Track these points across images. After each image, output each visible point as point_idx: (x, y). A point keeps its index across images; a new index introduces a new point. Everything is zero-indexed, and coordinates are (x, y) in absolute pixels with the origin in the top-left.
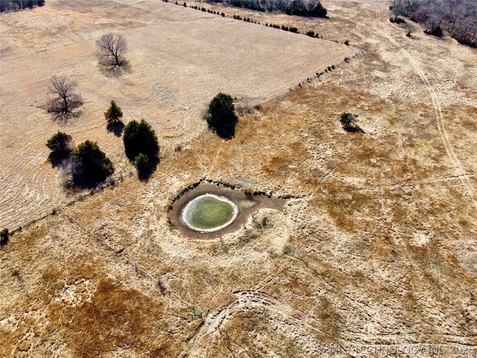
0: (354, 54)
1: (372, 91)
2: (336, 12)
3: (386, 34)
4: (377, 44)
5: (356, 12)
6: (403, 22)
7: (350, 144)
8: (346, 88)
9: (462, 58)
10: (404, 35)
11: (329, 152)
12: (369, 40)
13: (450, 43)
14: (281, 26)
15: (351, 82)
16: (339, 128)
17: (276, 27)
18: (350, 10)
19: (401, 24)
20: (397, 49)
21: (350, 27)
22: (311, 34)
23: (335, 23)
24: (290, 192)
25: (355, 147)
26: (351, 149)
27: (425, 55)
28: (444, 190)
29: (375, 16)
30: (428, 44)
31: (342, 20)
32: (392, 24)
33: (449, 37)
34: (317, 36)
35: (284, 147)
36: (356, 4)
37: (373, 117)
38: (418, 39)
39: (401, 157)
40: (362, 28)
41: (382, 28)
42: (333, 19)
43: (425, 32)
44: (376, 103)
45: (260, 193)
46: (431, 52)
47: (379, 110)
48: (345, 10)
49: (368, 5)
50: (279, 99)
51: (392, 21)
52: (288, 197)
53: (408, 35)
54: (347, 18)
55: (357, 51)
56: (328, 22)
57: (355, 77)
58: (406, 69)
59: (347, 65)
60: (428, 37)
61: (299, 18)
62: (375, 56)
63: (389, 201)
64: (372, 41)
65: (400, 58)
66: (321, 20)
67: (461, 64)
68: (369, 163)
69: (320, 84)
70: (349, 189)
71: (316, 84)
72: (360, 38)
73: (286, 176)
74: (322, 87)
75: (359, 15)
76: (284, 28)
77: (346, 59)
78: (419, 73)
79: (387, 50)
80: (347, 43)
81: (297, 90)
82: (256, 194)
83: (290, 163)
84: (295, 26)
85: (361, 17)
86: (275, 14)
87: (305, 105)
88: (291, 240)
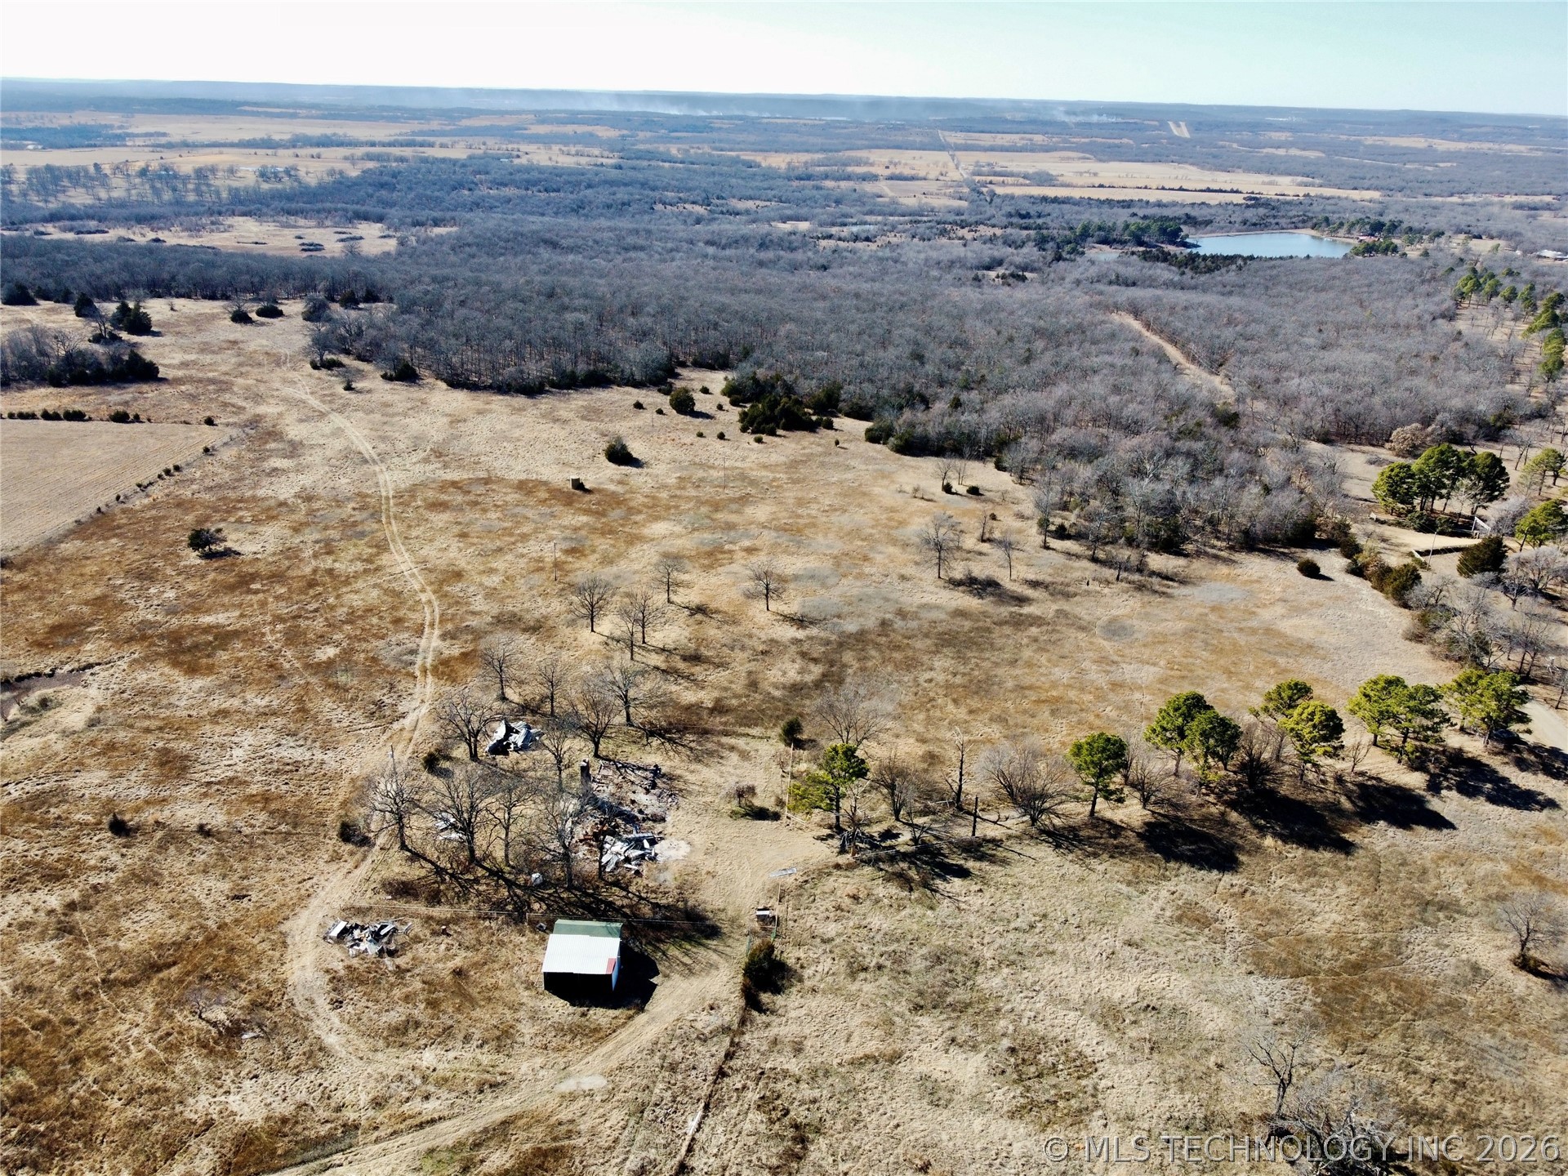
0: (226, 439)
1: (261, 493)
2: (184, 365)
3: (301, 393)
4: (280, 415)
5: (233, 360)
6: (340, 365)
7: (212, 576)
8: (207, 496)
9: (448, 411)
10: (340, 389)
11: (171, 594)
12: (262, 409)
13: (433, 389)
14: (39, 414)
15: (219, 486)
16: (193, 558)
17: (23, 416)
18: (218, 358)
19: (336, 370)
20: (322, 415)
21: (221, 390)
22: (121, 418)
23: (183, 388)
24: (91, 660)
25: (221, 577)
26: (214, 581)
27: (377, 417)
28: (375, 593)
29: (278, 361)
30: (388, 398)
31: (200, 381)
32: (316, 372)
33: (431, 380)
34: (137, 419)
35: (73, 608)
36: (235, 343)
37: (259, 529)
38: (369, 391)
39: (308, 570)
40: (247, 388)
41: (293, 383)
42: (178, 381)
43: (384, 377)
44: (269, 509)
45: (29, 676)
46: (390, 410)
47: (273, 518)
48: (207, 358)
49: (264, 342)
50: (51, 543)
51: (315, 367)
52: (90, 666)
53: (349, 388)
54: (211, 375)
55: (234, 432)
56: (164, 388)
57: (227, 476)
58: (338, 444)
59: (210, 459)
60: (388, 386)
61: (87, 390)
62: (274, 434)
63: (279, 627)
64: (268, 409)
65: (327, 430)
66: (145, 387)
67: (445, 420)
68: (250, 591)
69: (146, 501)
70: (207, 629)
71: (139, 502)
72: (242, 409)
73: (81, 643)
74: (154, 505)
75: (241, 365)
76: (47, 416)
77: (206, 450)
78: (361, 449)
79: (301, 421)
80: (210, 422)
81: (93, 520)
82: (20, 679)
83: (91, 624)
84: (78, 407)
85: (243, 370)
86: (19, 390)
87: (114, 541)
88: (100, 709)
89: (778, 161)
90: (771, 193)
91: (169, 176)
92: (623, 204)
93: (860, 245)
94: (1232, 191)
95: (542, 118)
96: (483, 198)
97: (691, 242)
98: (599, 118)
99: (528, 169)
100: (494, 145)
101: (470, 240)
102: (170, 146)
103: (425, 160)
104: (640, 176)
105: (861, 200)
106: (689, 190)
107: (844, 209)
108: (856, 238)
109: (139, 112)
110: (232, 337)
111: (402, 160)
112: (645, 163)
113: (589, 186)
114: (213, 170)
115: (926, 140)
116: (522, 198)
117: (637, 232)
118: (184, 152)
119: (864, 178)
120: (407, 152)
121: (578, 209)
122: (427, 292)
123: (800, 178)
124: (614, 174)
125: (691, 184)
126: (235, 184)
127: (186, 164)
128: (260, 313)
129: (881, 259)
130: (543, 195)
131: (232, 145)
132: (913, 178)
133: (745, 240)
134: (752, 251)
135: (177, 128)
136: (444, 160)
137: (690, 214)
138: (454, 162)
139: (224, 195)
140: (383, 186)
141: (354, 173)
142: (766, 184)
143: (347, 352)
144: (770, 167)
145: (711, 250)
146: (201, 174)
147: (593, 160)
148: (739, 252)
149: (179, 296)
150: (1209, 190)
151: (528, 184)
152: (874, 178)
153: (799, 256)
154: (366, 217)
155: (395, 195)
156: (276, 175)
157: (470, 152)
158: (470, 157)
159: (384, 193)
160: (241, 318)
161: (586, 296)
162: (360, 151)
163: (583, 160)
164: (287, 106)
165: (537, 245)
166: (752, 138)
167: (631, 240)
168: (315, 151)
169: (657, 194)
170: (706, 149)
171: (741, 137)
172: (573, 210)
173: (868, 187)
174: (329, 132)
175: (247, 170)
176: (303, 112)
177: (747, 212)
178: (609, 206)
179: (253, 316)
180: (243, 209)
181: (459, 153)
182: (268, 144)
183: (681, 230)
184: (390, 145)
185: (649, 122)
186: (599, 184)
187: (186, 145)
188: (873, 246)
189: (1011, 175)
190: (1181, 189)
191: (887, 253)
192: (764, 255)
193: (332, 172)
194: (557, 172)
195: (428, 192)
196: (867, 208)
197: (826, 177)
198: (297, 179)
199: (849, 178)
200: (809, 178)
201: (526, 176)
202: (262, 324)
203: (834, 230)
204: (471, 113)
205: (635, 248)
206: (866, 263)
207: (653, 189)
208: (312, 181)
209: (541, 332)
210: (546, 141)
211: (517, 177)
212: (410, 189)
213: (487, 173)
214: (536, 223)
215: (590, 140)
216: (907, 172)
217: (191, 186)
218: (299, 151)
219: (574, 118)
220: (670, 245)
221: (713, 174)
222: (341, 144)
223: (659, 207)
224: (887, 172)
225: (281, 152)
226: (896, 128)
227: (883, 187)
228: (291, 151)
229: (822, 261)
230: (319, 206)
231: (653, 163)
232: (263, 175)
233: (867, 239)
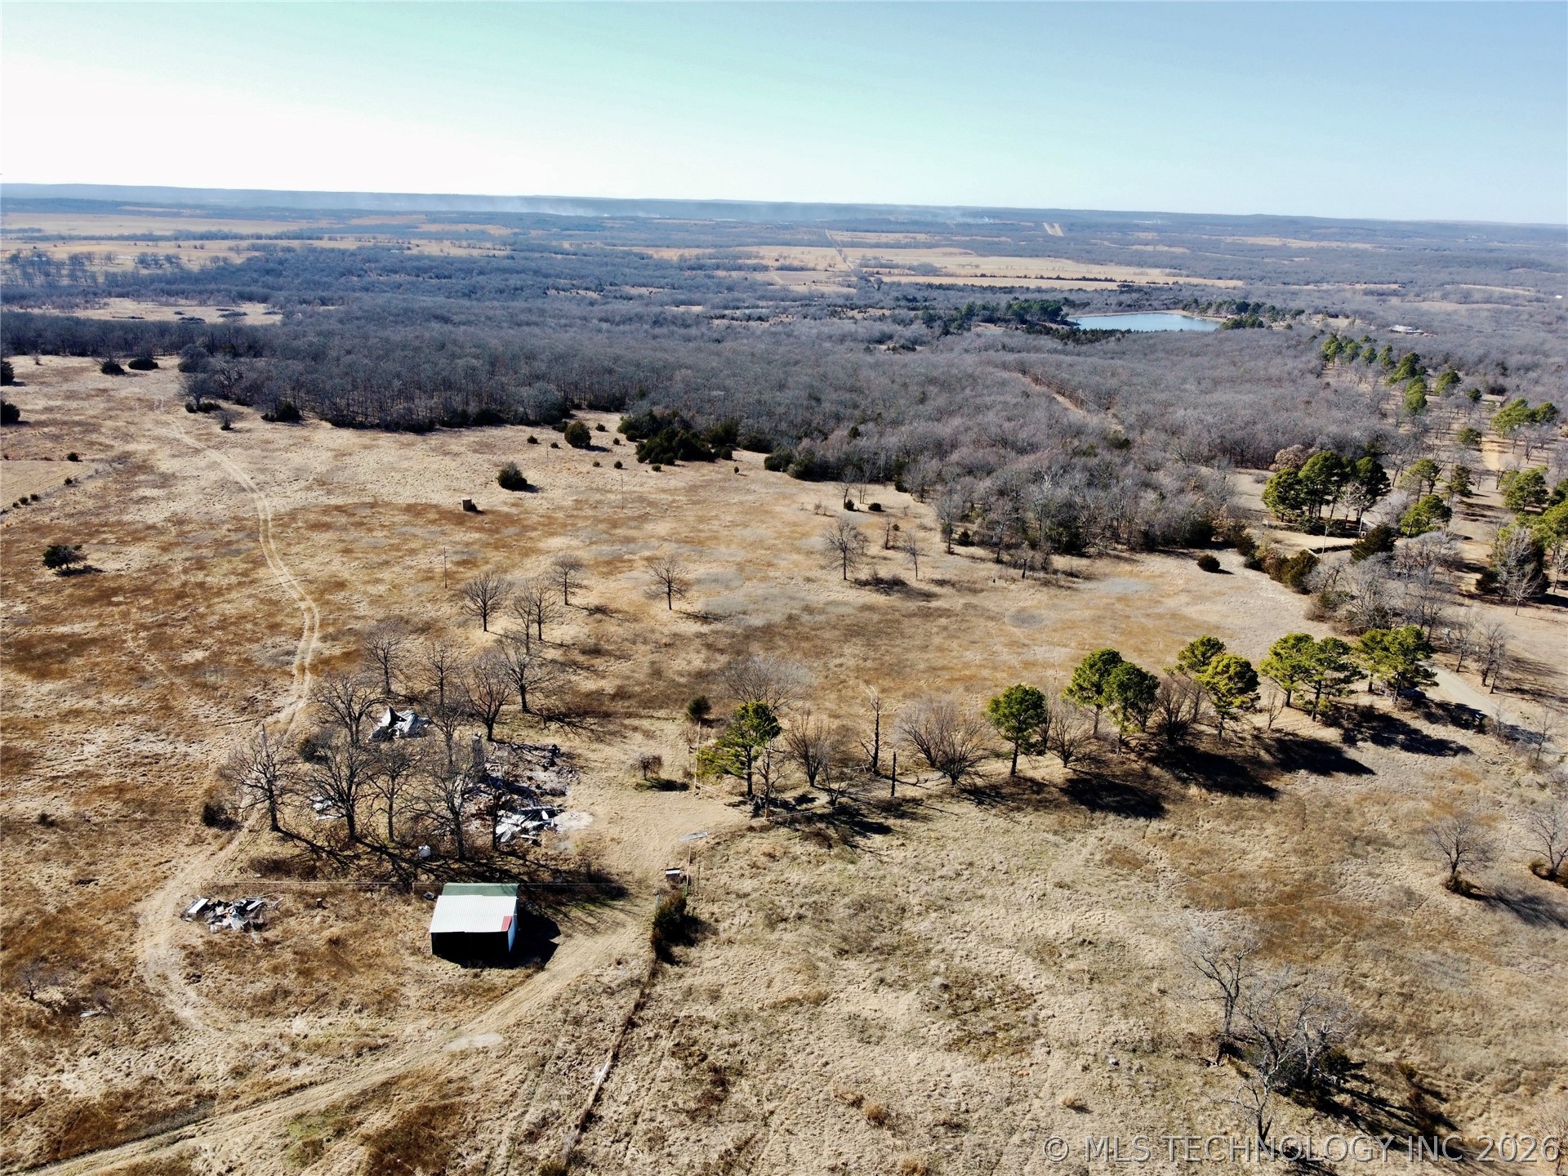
0: (91, 472)
2: (48, 410)
3: (175, 433)
4: (152, 452)
5: (102, 406)
6: (218, 408)
7: (68, 591)
8: (67, 522)
9: (331, 446)
10: (217, 429)
11: (21, 608)
12: (131, 447)
13: (317, 427)
15: (82, 513)
16: (48, 575)
18: (85, 404)
19: (212, 414)
20: (197, 451)
21: (87, 431)
23: (46, 430)
25: (79, 592)
27: (257, 452)
28: (250, 602)
29: (151, 406)
30: (269, 436)
31: (65, 423)
32: (192, 416)
33: (316, 421)
36: (104, 390)
37: (125, 549)
38: (248, 431)
39: (176, 584)
40: (116, 429)
41: (166, 424)
42: (40, 424)
43: (266, 418)
44: (136, 532)
46: (271, 446)
47: (140, 539)
48: (74, 404)
49: (136, 390)
51: (190, 409)
53: (226, 428)
54: (77, 418)
55: (100, 467)
56: (25, 430)
57: (90, 504)
58: (212, 476)
59: (72, 490)
60: (269, 426)
62: (144, 468)
63: (142, 635)
64: (139, 447)
65: (202, 464)
66: (4, 429)
67: (330, 454)
68: (111, 604)
70: (61, 638)
72: (111, 447)
74: (8, 531)
75: (110, 409)
77: (69, 482)
78: (238, 479)
79: (174, 456)
80: (73, 458)
85: (112, 413)
89: (671, 255)
90: (663, 282)
91: (43, 263)
92: (516, 289)
93: (752, 323)
94: (1106, 280)
95: (433, 218)
96: (373, 284)
97: (585, 319)
98: (491, 218)
99: (419, 258)
100: (383, 240)
101: (359, 314)
102: (46, 239)
103: (313, 250)
104: (533, 265)
105: (752, 287)
106: (583, 277)
107: (736, 294)
108: (749, 318)
109: (13, 210)
110: (101, 386)
111: (289, 250)
112: (537, 255)
113: (481, 273)
114: (89, 257)
115: (814, 238)
116: (413, 284)
117: (530, 310)
118: (60, 243)
119: (755, 269)
120: (295, 244)
121: (470, 293)
122: (311, 344)
123: (691, 268)
124: (507, 263)
125: (584, 272)
126: (112, 269)
127: (61, 253)
128: (132, 366)
129: (774, 334)
130: (434, 281)
131: (111, 238)
132: (802, 269)
133: (640, 318)
134: (646, 327)
135: (51, 225)
136: (332, 250)
137: (584, 298)
138: (343, 252)
139: (101, 280)
140: (268, 272)
141: (238, 260)
142: (658, 273)
143: (226, 398)
144: (661, 259)
145: (605, 326)
146: (76, 260)
147: (485, 252)
148: (633, 327)
149: (45, 353)
150: (1084, 279)
151: (419, 271)
152: (766, 268)
153: (693, 331)
154: (250, 298)
155: (281, 280)
156: (156, 262)
157: (359, 244)
158: (359, 248)
159: (270, 279)
160: (112, 369)
161: (477, 346)
162: (245, 244)
163: (476, 253)
164: (170, 206)
165: (428, 320)
166: (644, 236)
167: (523, 317)
168: (198, 243)
169: (550, 281)
170: (598, 244)
171: (632, 235)
172: (464, 295)
173: (759, 277)
174: (214, 229)
175: (126, 259)
176: (187, 212)
177: (641, 297)
178: (501, 292)
179: (126, 368)
180: (118, 290)
181: (349, 244)
182: (150, 238)
183: (575, 310)
184: (276, 238)
185: (541, 221)
186: (491, 272)
187: (63, 238)
188: (766, 325)
189: (897, 267)
190: (1058, 278)
191: (780, 328)
192: (657, 331)
193: (215, 259)
194: (449, 261)
195: (317, 278)
196: (759, 293)
197: (718, 267)
198: (178, 266)
199: (740, 268)
200: (701, 267)
201: (416, 264)
202: (135, 375)
203: (727, 312)
204: (360, 213)
205: (528, 324)
206: (759, 337)
207: (547, 276)
208: (194, 267)
209: (429, 373)
210: (438, 237)
211: (408, 264)
212: (297, 275)
213: (377, 261)
214: (427, 301)
215: (483, 236)
216: (796, 263)
217: (64, 272)
218: (181, 243)
219: (466, 218)
220: (563, 321)
221: (606, 264)
222: (225, 237)
223: (552, 292)
224: (777, 264)
225: (161, 244)
226: (786, 228)
227: (775, 277)
228: (173, 243)
229: (716, 336)
230: (201, 287)
231: (546, 255)
232: (143, 261)
233: (760, 319)
